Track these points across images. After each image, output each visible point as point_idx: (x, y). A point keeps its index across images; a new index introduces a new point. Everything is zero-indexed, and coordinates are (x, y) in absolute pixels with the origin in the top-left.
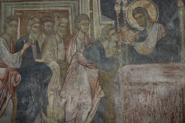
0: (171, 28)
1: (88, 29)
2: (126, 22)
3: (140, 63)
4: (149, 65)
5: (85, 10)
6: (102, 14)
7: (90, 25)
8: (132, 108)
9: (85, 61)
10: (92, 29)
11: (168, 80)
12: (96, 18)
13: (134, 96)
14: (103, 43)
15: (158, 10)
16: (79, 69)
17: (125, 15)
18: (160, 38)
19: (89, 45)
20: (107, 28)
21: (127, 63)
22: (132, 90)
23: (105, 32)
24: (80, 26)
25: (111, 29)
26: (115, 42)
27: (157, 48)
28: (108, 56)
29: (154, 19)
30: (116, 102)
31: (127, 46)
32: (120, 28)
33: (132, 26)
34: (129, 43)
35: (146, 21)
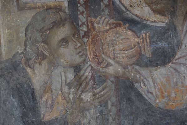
14: (29, 70)
20: (44, 20)
23: (37, 35)
26: (71, 66)
31: (112, 79)
32: (87, 20)
33: (128, 12)
34: (120, 69)
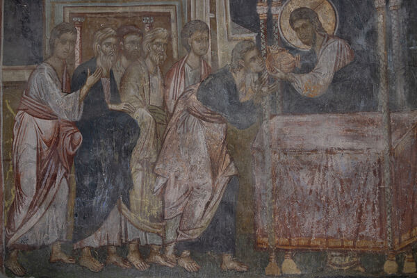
0: (360, 49)
1: (206, 50)
2: (277, 36)
3: (302, 113)
4: (318, 117)
5: (202, 12)
6: (233, 21)
8: (286, 196)
9: (201, 109)
10: (214, 49)
11: (354, 144)
12: (222, 29)
13: (290, 174)
14: (233, 74)
15: (337, 13)
16: (189, 124)
17: (275, 23)
18: (341, 67)
19: (208, 78)
20: (242, 47)
21: (278, 113)
22: (288, 163)
23: (238, 55)
24: (192, 43)
25: (249, 49)
26: (256, 72)
27: (335, 85)
28: (243, 99)
29: (329, 30)
30: (258, 185)
32: (266, 47)
33: (289, 43)
34: (283, 75)
35: (315, 34)
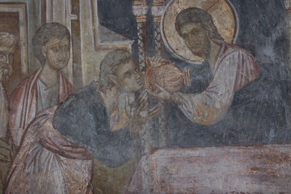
0: (268, 61)
1: (65, 61)
2: (159, 45)
3: (193, 145)
4: (215, 151)
5: (60, 12)
6: (102, 24)
7: (71, 51)
9: (59, 141)
10: (77, 60)
11: (262, 187)
12: (87, 34)
14: (102, 94)
15: (237, 15)
16: (43, 161)
17: (157, 27)
18: (243, 84)
19: (67, 100)
20: (113, 58)
21: (161, 145)
23: (109, 69)
24: (47, 53)
25: (123, 61)
26: (133, 92)
27: (236, 109)
28: (114, 127)
29: (227, 37)
31: (162, 102)
32: (145, 59)
33: (175, 54)
34: (168, 95)
35: (210, 43)
